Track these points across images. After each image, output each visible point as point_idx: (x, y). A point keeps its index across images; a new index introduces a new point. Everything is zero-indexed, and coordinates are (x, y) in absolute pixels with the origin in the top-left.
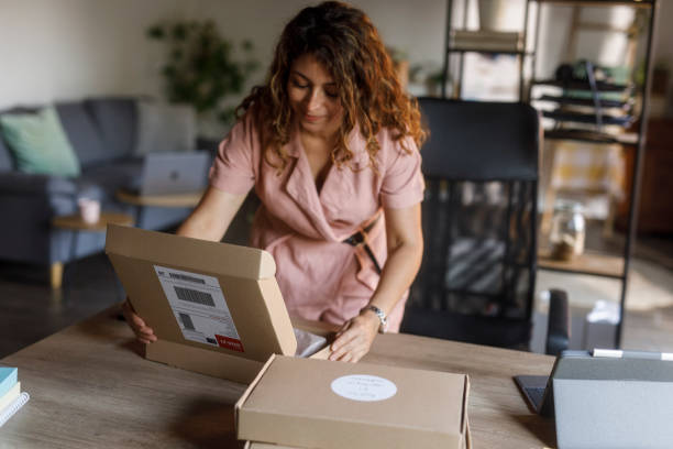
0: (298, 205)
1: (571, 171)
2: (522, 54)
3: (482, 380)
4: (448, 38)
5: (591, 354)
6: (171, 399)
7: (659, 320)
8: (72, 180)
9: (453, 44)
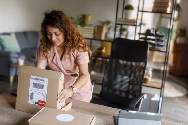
0: (57, 66)
1: (158, 57)
2: (136, 26)
3: (105, 117)
4: (116, 21)
5: (128, 112)
6: (18, 117)
7: (177, 100)
8: (18, 53)
9: (118, 22)
